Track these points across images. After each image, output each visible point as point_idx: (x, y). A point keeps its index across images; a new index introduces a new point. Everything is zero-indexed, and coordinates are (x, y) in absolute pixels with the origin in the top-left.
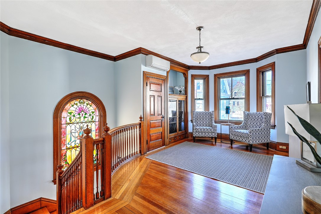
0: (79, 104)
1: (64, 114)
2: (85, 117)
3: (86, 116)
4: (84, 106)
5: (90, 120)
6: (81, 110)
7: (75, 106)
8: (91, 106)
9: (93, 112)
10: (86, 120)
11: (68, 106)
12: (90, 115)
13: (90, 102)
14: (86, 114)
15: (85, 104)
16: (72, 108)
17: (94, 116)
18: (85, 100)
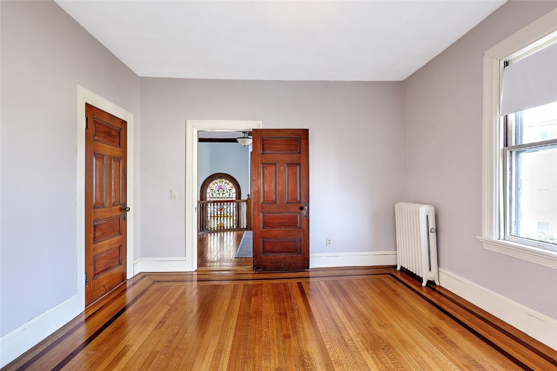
0: (218, 183)
1: (208, 190)
2: (223, 194)
3: (224, 192)
4: (223, 184)
5: (228, 196)
6: (220, 188)
7: (216, 184)
8: (228, 184)
9: (230, 190)
10: (224, 195)
11: (211, 185)
12: (227, 192)
13: (228, 181)
14: (223, 191)
15: (224, 183)
16: (214, 186)
17: (231, 193)
18: (224, 180)
